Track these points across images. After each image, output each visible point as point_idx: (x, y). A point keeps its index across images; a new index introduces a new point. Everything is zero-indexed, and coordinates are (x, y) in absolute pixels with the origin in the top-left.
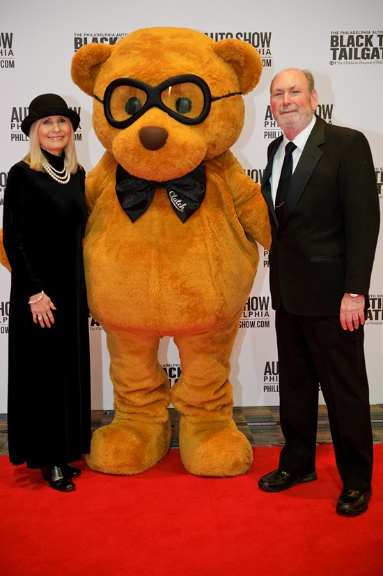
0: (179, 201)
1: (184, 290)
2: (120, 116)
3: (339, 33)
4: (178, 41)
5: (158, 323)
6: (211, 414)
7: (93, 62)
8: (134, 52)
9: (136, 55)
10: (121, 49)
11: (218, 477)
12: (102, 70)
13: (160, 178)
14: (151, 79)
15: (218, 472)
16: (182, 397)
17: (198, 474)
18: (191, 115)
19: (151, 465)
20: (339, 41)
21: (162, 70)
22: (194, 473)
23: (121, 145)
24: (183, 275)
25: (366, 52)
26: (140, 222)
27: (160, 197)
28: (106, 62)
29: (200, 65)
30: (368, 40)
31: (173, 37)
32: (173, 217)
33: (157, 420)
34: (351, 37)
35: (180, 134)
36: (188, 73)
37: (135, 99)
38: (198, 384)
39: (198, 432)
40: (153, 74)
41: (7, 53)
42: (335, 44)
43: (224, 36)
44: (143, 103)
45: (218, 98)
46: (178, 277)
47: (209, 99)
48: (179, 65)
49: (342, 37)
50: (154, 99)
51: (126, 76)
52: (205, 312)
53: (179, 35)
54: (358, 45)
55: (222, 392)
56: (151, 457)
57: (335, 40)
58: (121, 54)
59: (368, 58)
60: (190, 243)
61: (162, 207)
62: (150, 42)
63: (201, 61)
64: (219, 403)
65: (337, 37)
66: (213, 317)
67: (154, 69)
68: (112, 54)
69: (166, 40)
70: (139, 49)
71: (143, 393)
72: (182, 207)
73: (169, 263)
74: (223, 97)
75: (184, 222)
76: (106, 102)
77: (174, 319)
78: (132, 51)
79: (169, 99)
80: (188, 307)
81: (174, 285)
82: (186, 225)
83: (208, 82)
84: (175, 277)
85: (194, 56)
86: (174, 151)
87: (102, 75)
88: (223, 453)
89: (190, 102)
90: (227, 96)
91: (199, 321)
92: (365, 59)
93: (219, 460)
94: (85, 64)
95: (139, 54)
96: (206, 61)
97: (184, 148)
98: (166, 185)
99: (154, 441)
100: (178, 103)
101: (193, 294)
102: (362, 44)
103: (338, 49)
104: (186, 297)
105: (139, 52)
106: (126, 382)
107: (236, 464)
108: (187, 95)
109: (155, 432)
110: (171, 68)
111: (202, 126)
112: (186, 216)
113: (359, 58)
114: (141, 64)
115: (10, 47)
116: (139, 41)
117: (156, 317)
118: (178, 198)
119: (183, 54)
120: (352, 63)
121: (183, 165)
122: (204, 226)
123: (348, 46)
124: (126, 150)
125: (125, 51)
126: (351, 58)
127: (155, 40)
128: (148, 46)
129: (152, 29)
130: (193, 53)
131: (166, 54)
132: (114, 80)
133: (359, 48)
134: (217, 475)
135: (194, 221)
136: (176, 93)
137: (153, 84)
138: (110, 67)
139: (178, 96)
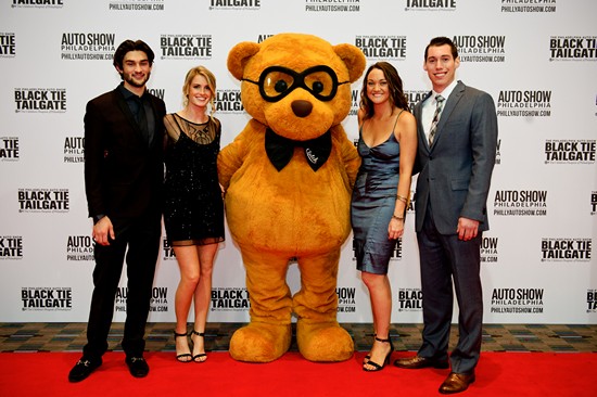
0: (313, 156)
1: (319, 222)
2: (271, 93)
4: (310, 43)
6: (322, 316)
7: (246, 55)
8: (281, 49)
9: (282, 51)
10: (268, 46)
11: (330, 362)
12: (252, 61)
13: (304, 137)
14: (296, 67)
15: (330, 358)
18: (323, 94)
21: (304, 62)
23: (277, 114)
24: (318, 210)
26: (284, 171)
27: (299, 153)
28: (255, 56)
29: (329, 60)
31: (307, 40)
32: (310, 168)
33: (283, 322)
35: (319, 106)
36: (322, 64)
37: (282, 81)
39: (312, 330)
40: (298, 64)
44: (289, 86)
45: (341, 84)
46: (315, 212)
47: (336, 84)
48: (315, 59)
50: (299, 81)
51: (277, 65)
52: (331, 237)
53: (311, 39)
55: (333, 298)
56: (279, 350)
58: (269, 50)
61: (300, 160)
62: (292, 43)
63: (329, 57)
64: (329, 307)
67: (297, 61)
68: (261, 50)
69: (302, 42)
71: (274, 300)
72: (316, 160)
73: (308, 201)
76: (261, 84)
77: (310, 243)
78: (279, 48)
79: (309, 84)
80: (320, 234)
82: (317, 173)
85: (323, 53)
86: (317, 118)
87: (254, 64)
89: (322, 85)
90: (345, 83)
91: (327, 245)
93: (331, 349)
94: (240, 56)
95: (284, 50)
97: (323, 116)
99: (281, 339)
100: (315, 85)
101: (324, 224)
106: (263, 292)
107: (343, 352)
108: (322, 81)
109: (283, 331)
110: (309, 60)
111: (330, 102)
112: (315, 167)
114: (288, 57)
116: (283, 42)
117: (298, 242)
118: (313, 153)
121: (321, 129)
124: (282, 118)
125: (272, 48)
127: (295, 41)
128: (290, 44)
131: (304, 50)
132: (267, 67)
134: (329, 360)
135: (322, 172)
136: (313, 78)
137: (298, 71)
138: (261, 59)
139: (315, 80)
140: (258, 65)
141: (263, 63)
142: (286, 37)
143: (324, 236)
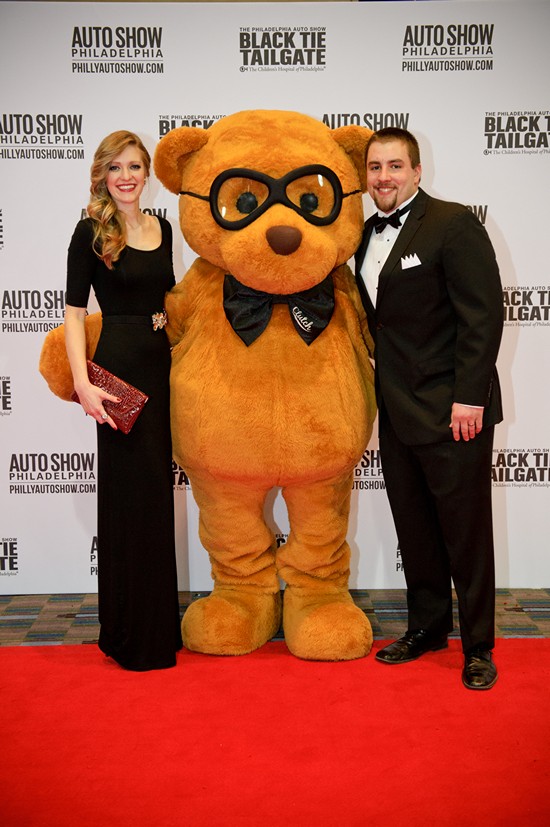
0: (305, 319)
1: (315, 427)
2: (231, 216)
3: (496, 114)
4: (294, 125)
5: (283, 468)
6: (321, 585)
7: (186, 150)
8: (244, 138)
9: (247, 141)
10: (222, 134)
11: (329, 661)
12: (196, 160)
14: (272, 170)
15: (328, 654)
16: (291, 561)
17: (305, 656)
18: (320, 213)
19: (261, 644)
20: (496, 124)
21: (284, 160)
22: (300, 655)
23: (242, 250)
24: (312, 408)
25: (530, 138)
26: (255, 346)
27: (280, 313)
28: (201, 151)
29: (325, 155)
30: (534, 123)
31: (289, 121)
32: (296, 338)
34: (511, 119)
35: (313, 235)
36: (315, 163)
37: (249, 194)
38: (316, 543)
39: (305, 607)
40: (273, 165)
41: (76, 141)
42: (490, 127)
43: (349, 119)
44: (261, 201)
45: (347, 195)
46: (307, 411)
47: (339, 196)
48: (302, 154)
49: (499, 119)
50: (277, 193)
51: (239, 166)
52: (336, 452)
53: (294, 119)
54: (520, 129)
55: (340, 555)
56: (260, 635)
57: (491, 123)
58: (224, 140)
59: (533, 145)
60: (320, 370)
61: (282, 325)
62: (262, 127)
63: (326, 150)
64: (335, 568)
65: (493, 120)
66: (344, 458)
67: (273, 158)
68: (211, 140)
69: (280, 124)
70: (251, 135)
71: (249, 560)
72: (309, 325)
73: (296, 394)
74: (351, 193)
75: (309, 344)
76: (212, 200)
77: (302, 463)
78: (240, 137)
79: (294, 194)
80: (318, 448)
81: (303, 421)
82: (311, 347)
83: (338, 175)
84: (304, 410)
85: (318, 145)
86: (310, 256)
87: (199, 166)
88: (335, 631)
89: (316, 199)
90: (354, 193)
91: (330, 464)
92: (530, 147)
93: (331, 640)
94: (175, 152)
95: (250, 140)
96: (330, 150)
97: (320, 252)
98: (289, 300)
99: (263, 616)
100: (304, 198)
101: (323, 431)
102: (525, 129)
103: (494, 135)
104: (317, 434)
105: (248, 138)
107: (352, 645)
108: (314, 190)
109: (264, 605)
110: (293, 157)
111: (331, 227)
112: (311, 337)
113: (522, 147)
114: (256, 152)
115: (79, 133)
116: (246, 125)
117: (281, 461)
118: (303, 315)
119: (304, 141)
120: (512, 152)
121: (317, 273)
122: (333, 348)
123: (507, 130)
124: (250, 255)
125: (229, 136)
126: (510, 146)
127: (268, 124)
128: (260, 130)
129: (258, 111)
130: (315, 140)
131: (284, 140)
132: (222, 171)
133: (521, 133)
134: (328, 658)
135: (320, 343)
136: (301, 186)
137: (275, 176)
138: (211, 156)
139: (304, 191)
140: (206, 167)
141: (214, 165)
142: (252, 116)
143: (324, 452)
